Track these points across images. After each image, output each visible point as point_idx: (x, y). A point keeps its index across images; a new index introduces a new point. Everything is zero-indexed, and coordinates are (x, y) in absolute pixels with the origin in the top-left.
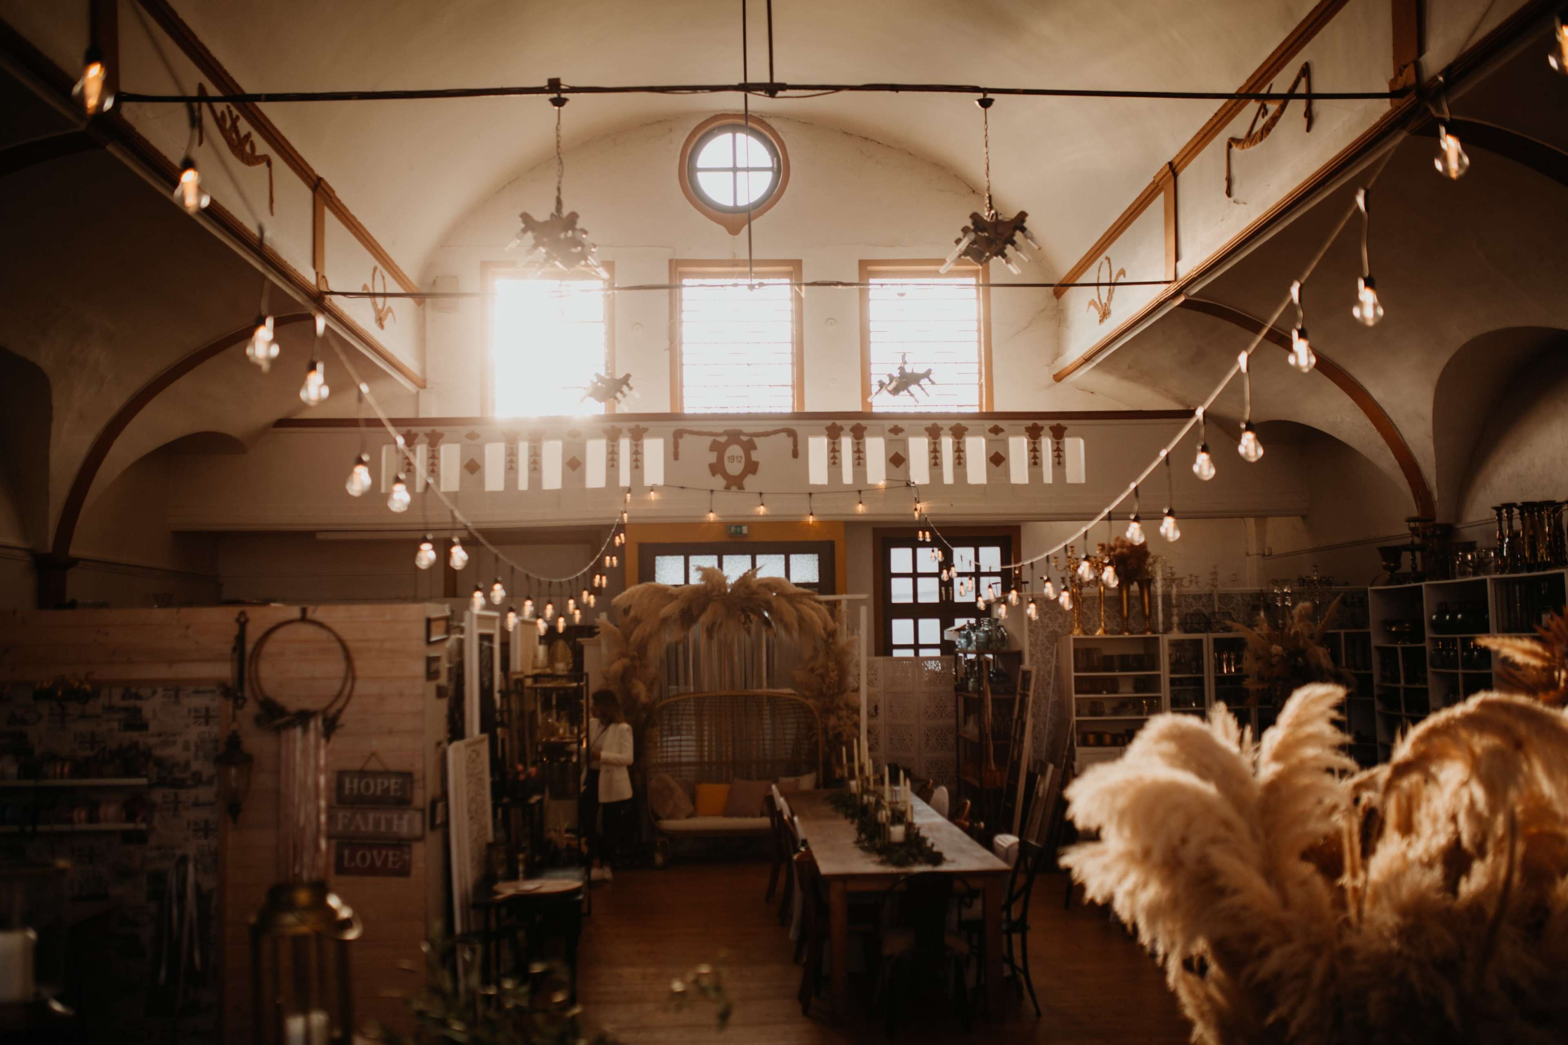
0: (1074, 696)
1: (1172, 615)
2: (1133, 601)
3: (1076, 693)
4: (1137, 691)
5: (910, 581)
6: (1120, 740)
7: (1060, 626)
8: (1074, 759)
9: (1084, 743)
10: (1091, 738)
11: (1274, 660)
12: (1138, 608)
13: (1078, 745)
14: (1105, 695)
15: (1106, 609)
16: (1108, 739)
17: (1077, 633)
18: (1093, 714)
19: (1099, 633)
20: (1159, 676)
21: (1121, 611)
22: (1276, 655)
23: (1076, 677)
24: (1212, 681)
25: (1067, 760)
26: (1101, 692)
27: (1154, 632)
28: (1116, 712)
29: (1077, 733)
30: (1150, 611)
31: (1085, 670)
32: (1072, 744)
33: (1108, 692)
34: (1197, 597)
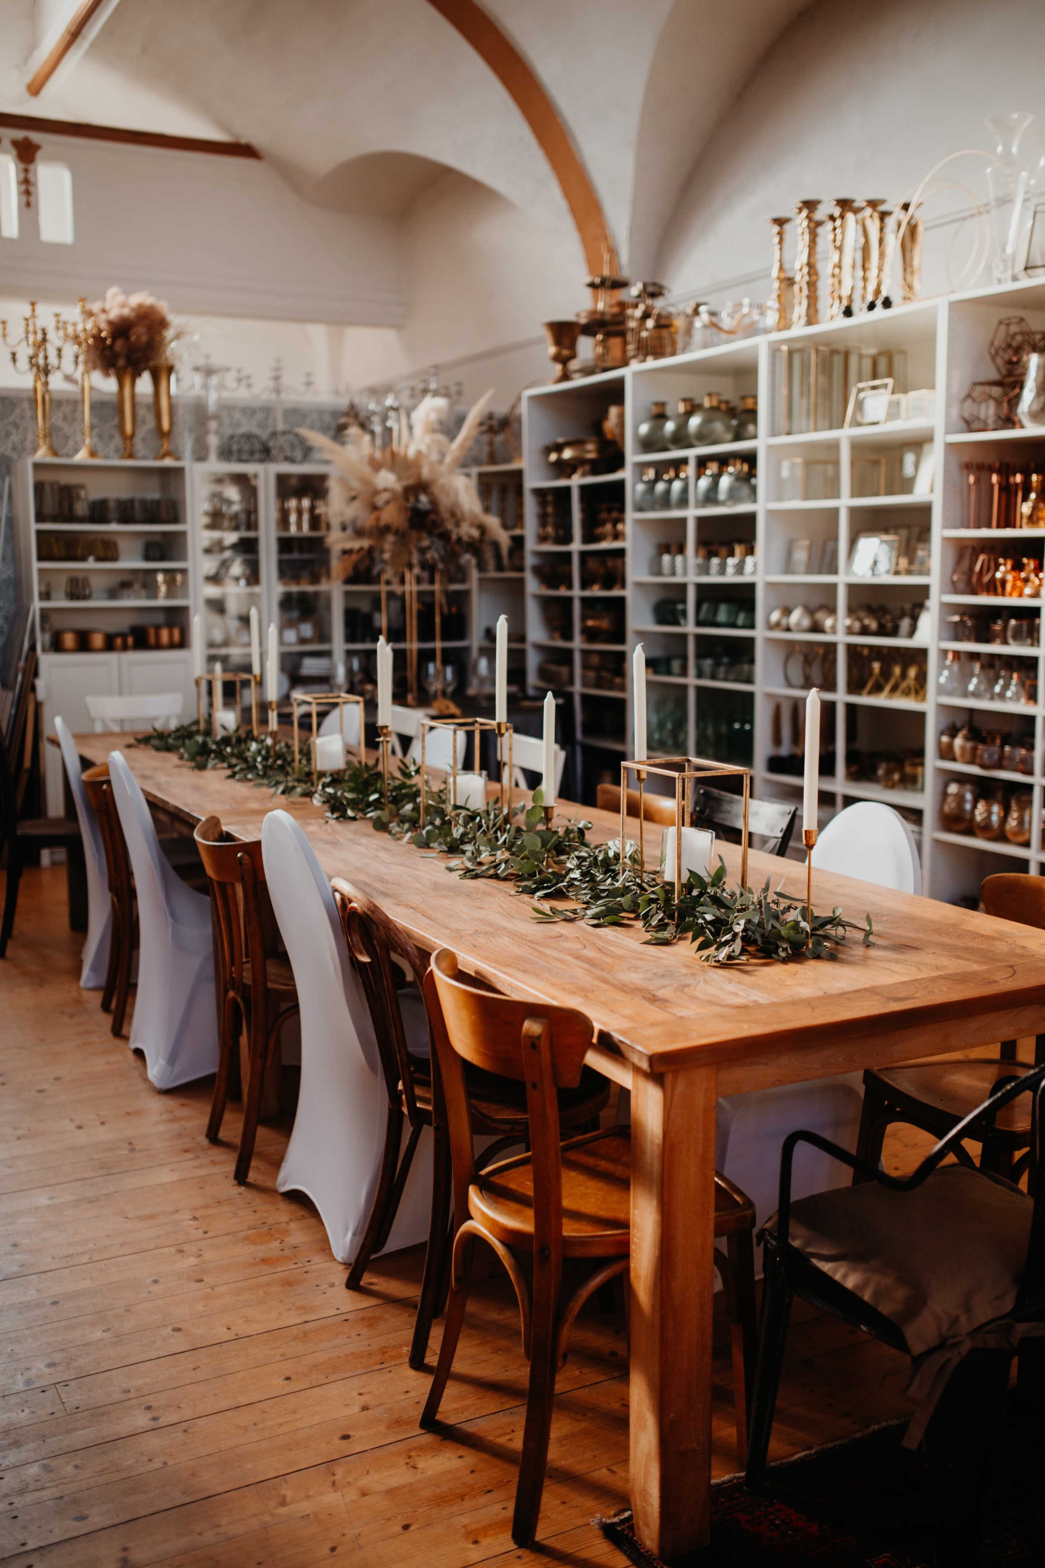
0: (36, 565)
1: (207, 432)
2: (142, 412)
3: (40, 558)
4: (147, 558)
6: (119, 641)
7: (14, 448)
8: (36, 674)
9: (57, 646)
10: (69, 640)
11: (381, 500)
12: (151, 424)
13: (44, 650)
14: (91, 564)
15: (95, 421)
16: (98, 640)
17: (42, 455)
18: (73, 596)
19: (81, 457)
20: (183, 534)
21: (121, 426)
22: (386, 490)
23: (39, 533)
24: (274, 546)
25: (24, 676)
26: (83, 559)
27: (178, 458)
28: (113, 594)
29: (43, 629)
30: (172, 423)
31: (55, 519)
32: (33, 648)
33: (99, 559)
34: (249, 411)
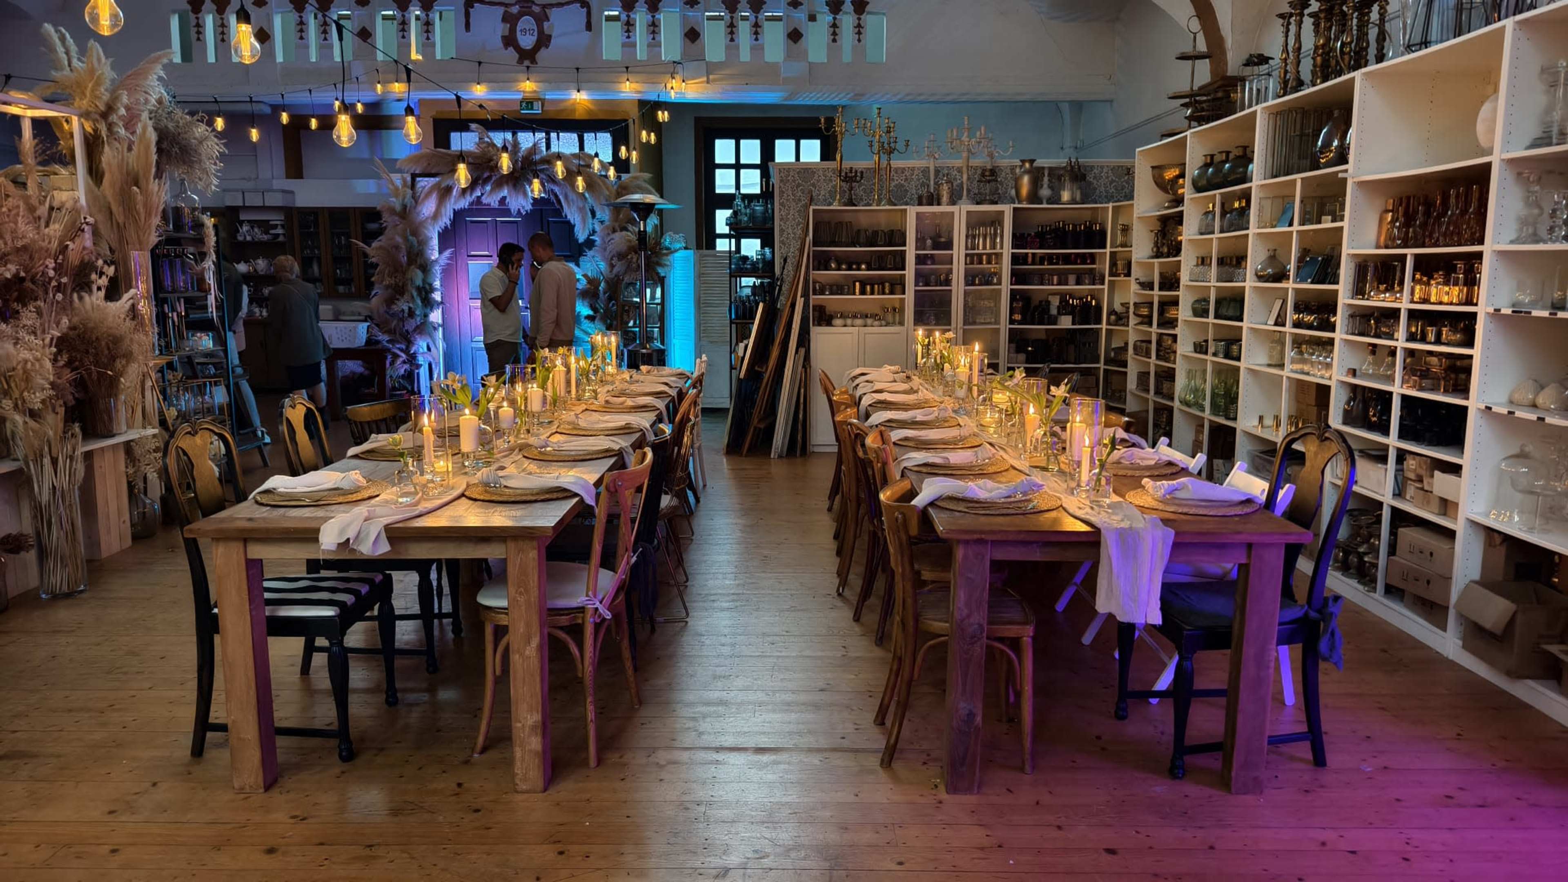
0: (812, 272)
5: (732, 172)
13: (814, 324)
20: (903, 253)
23: (815, 253)
24: (962, 259)
